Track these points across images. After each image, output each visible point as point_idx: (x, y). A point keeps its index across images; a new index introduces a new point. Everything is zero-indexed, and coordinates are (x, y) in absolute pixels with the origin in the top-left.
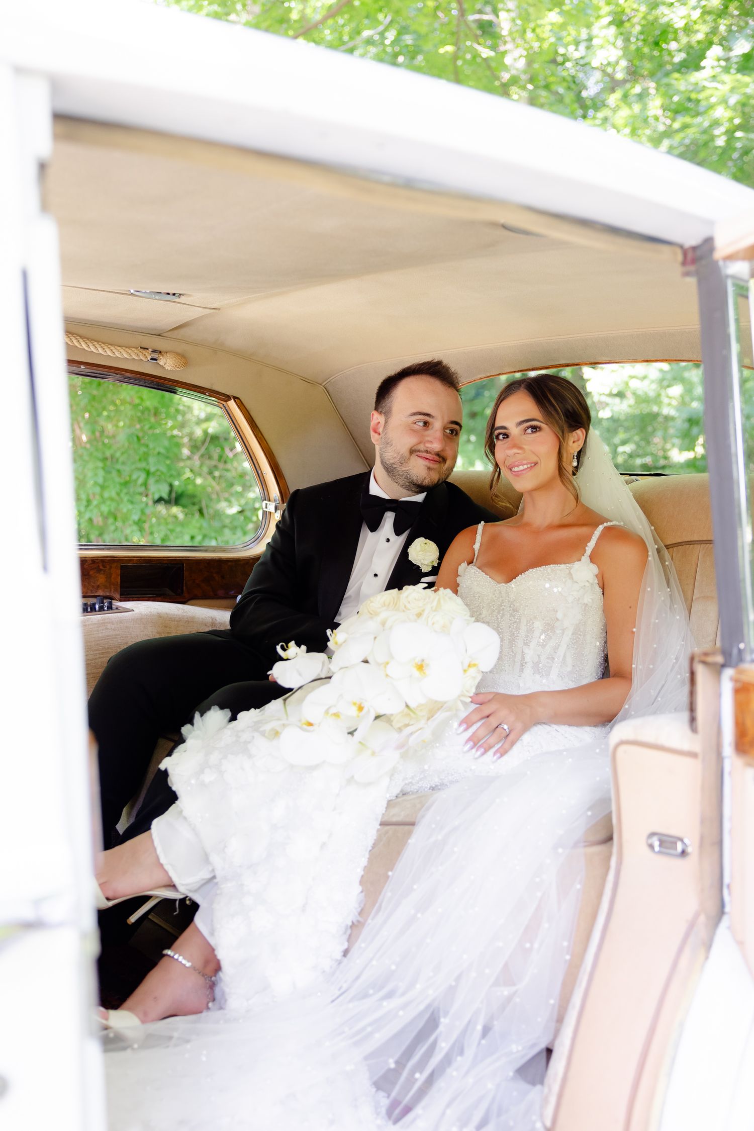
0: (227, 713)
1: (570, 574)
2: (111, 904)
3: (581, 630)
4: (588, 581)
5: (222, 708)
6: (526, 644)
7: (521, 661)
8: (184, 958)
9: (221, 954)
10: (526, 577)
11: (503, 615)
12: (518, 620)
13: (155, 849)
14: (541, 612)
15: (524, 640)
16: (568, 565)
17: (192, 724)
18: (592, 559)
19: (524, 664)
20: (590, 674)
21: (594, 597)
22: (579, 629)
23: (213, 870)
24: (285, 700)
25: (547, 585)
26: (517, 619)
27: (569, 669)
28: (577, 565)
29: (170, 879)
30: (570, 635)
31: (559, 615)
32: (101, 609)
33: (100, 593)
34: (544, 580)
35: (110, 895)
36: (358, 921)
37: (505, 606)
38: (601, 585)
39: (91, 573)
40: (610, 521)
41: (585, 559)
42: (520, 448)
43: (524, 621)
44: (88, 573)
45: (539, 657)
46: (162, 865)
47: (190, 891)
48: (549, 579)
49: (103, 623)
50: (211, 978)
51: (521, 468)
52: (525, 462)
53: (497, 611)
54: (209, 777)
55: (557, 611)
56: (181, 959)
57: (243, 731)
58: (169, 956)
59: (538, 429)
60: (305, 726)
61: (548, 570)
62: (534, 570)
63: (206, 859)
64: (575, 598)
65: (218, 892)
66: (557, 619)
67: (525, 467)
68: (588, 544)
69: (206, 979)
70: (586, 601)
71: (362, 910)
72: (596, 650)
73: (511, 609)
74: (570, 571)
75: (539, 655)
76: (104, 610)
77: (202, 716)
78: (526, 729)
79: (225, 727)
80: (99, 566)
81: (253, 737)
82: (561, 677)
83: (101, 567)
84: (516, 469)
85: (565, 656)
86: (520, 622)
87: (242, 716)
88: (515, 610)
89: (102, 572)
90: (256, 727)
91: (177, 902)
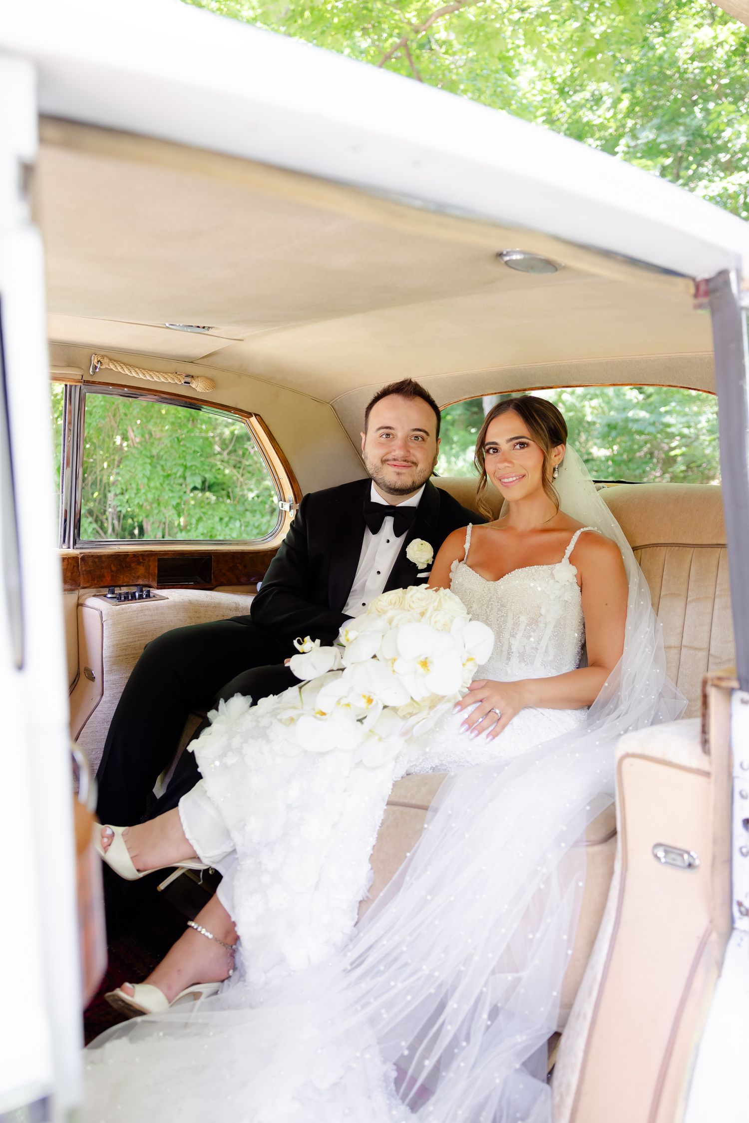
0: (249, 699)
1: (552, 574)
2: (141, 875)
3: (562, 624)
4: (568, 581)
5: (244, 694)
6: (513, 636)
7: (508, 650)
8: (207, 931)
9: (240, 930)
10: (512, 576)
11: (492, 609)
12: (505, 615)
13: (181, 825)
14: (526, 608)
15: (511, 632)
16: (550, 566)
17: (217, 710)
18: (572, 561)
19: (510, 653)
20: (569, 662)
21: (573, 595)
22: (560, 623)
23: (234, 845)
24: (300, 688)
25: (532, 584)
26: (504, 613)
27: (551, 658)
28: (558, 566)
29: (195, 852)
30: (552, 628)
31: (543, 611)
32: (141, 597)
33: (140, 582)
34: (529, 579)
35: (141, 867)
36: (367, 897)
37: (493, 601)
38: (580, 584)
39: (133, 565)
40: (586, 527)
41: (565, 560)
42: (510, 462)
43: (510, 614)
44: (130, 565)
45: (524, 648)
46: (187, 840)
47: (214, 863)
48: (534, 579)
49: (142, 610)
50: (232, 947)
51: (511, 479)
52: (514, 475)
53: (486, 605)
54: (231, 760)
55: (541, 608)
56: (204, 931)
57: (262, 716)
58: (193, 927)
59: (526, 445)
60: (318, 716)
61: (532, 571)
62: (520, 570)
63: (227, 834)
64: (557, 596)
65: (238, 868)
66: (541, 615)
67: (514, 479)
68: (568, 548)
69: (226, 949)
70: (566, 599)
71: (371, 887)
72: (575, 641)
73: (499, 604)
74: (552, 571)
75: (524, 646)
76: (143, 598)
77: (226, 701)
78: (515, 713)
79: (247, 711)
80: (139, 560)
81: (271, 723)
82: (544, 665)
83: (141, 560)
84: (506, 480)
85: (547, 647)
86: (507, 616)
87: (262, 701)
88: (502, 606)
89: (142, 564)
90: (274, 713)
91: (201, 874)
